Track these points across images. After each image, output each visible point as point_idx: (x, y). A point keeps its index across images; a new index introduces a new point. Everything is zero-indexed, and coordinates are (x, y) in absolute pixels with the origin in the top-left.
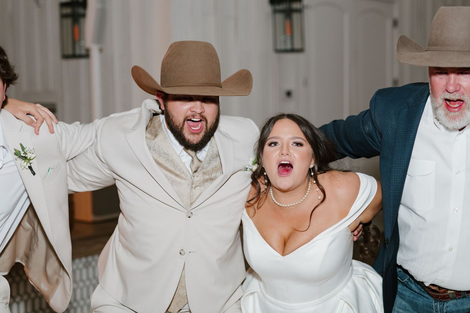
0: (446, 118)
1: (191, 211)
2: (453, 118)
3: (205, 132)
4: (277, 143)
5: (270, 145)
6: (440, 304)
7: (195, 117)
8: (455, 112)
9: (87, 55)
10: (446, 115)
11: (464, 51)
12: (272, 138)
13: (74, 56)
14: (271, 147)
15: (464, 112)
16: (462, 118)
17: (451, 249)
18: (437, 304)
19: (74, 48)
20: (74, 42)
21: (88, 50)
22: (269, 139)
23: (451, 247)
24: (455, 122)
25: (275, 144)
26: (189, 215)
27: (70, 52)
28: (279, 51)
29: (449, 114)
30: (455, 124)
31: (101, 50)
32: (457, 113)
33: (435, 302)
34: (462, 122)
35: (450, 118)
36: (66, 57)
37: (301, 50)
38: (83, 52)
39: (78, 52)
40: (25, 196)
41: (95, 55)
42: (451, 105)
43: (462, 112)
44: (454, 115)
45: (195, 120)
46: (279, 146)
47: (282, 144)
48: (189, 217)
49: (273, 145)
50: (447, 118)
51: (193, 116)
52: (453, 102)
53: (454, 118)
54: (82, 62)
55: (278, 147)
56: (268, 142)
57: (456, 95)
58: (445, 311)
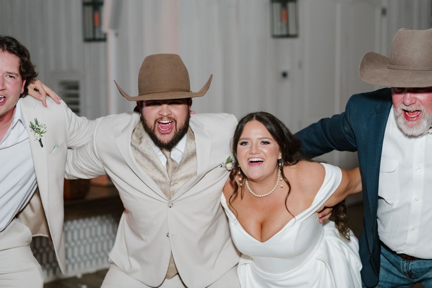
0: (404, 126)
1: (172, 202)
2: (410, 127)
3: (175, 132)
4: (247, 143)
5: (242, 144)
6: (406, 262)
7: (163, 119)
8: (412, 121)
9: (104, 39)
10: (405, 123)
11: (417, 70)
12: (243, 139)
13: (94, 40)
14: (242, 146)
15: (421, 122)
16: (419, 127)
17: (413, 229)
18: (404, 262)
19: (94, 32)
20: (94, 27)
21: (105, 35)
22: (241, 139)
23: (413, 228)
24: (413, 130)
25: (246, 143)
26: (170, 206)
27: (91, 36)
28: (276, 37)
29: (407, 123)
30: (412, 132)
31: (117, 35)
32: (415, 122)
33: (403, 261)
34: (418, 130)
35: (408, 127)
36: (87, 40)
37: (295, 36)
38: (102, 36)
39: (98, 36)
40: (33, 178)
41: (112, 39)
42: (409, 116)
43: (419, 121)
44: (411, 124)
45: (164, 122)
46: (250, 145)
47: (252, 144)
48: (170, 207)
49: (244, 144)
50: (406, 126)
51: (161, 119)
52: (411, 113)
53: (412, 127)
54: (101, 45)
55: (248, 146)
56: (240, 142)
57: (412, 107)
58: (410, 268)
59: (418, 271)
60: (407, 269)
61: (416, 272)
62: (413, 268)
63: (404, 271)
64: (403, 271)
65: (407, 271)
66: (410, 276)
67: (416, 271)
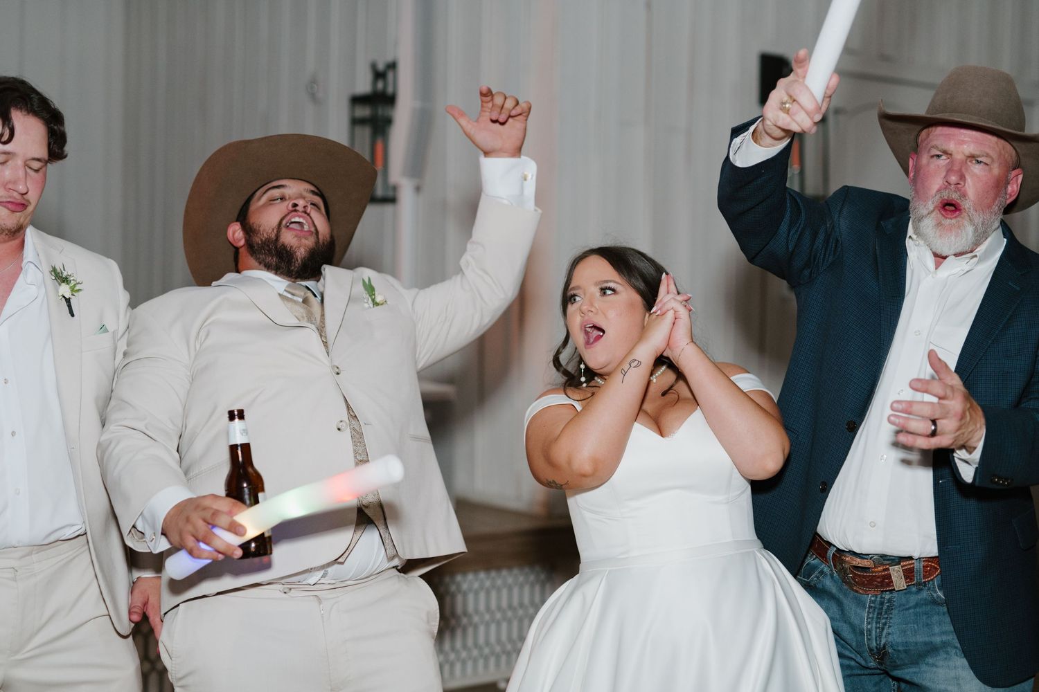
4: (576, 295)
25: (574, 297)
31: (418, 189)
38: (387, 193)
41: (406, 196)
49: (572, 300)
58: (883, 641)
59: (900, 648)
60: (878, 642)
61: (894, 650)
62: (889, 640)
63: (871, 646)
64: (868, 645)
65: (876, 647)
66: (882, 659)
67: (896, 648)
